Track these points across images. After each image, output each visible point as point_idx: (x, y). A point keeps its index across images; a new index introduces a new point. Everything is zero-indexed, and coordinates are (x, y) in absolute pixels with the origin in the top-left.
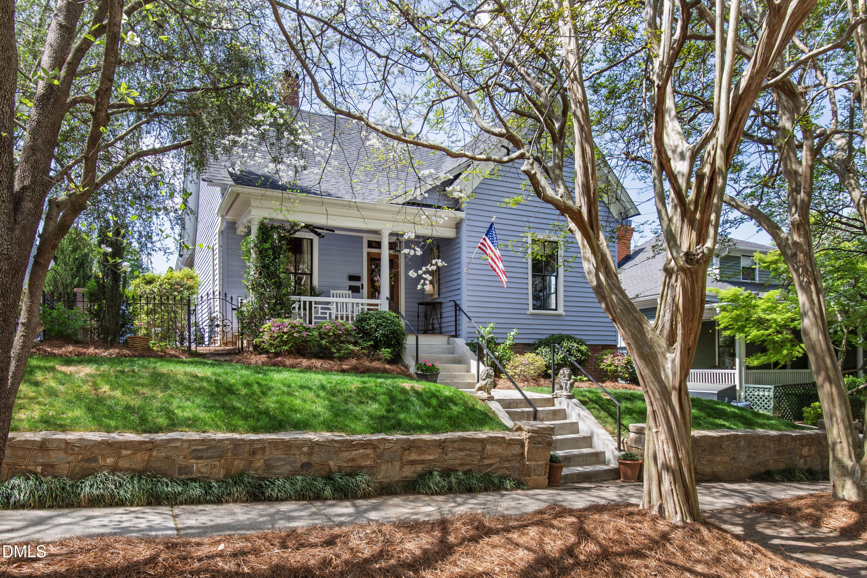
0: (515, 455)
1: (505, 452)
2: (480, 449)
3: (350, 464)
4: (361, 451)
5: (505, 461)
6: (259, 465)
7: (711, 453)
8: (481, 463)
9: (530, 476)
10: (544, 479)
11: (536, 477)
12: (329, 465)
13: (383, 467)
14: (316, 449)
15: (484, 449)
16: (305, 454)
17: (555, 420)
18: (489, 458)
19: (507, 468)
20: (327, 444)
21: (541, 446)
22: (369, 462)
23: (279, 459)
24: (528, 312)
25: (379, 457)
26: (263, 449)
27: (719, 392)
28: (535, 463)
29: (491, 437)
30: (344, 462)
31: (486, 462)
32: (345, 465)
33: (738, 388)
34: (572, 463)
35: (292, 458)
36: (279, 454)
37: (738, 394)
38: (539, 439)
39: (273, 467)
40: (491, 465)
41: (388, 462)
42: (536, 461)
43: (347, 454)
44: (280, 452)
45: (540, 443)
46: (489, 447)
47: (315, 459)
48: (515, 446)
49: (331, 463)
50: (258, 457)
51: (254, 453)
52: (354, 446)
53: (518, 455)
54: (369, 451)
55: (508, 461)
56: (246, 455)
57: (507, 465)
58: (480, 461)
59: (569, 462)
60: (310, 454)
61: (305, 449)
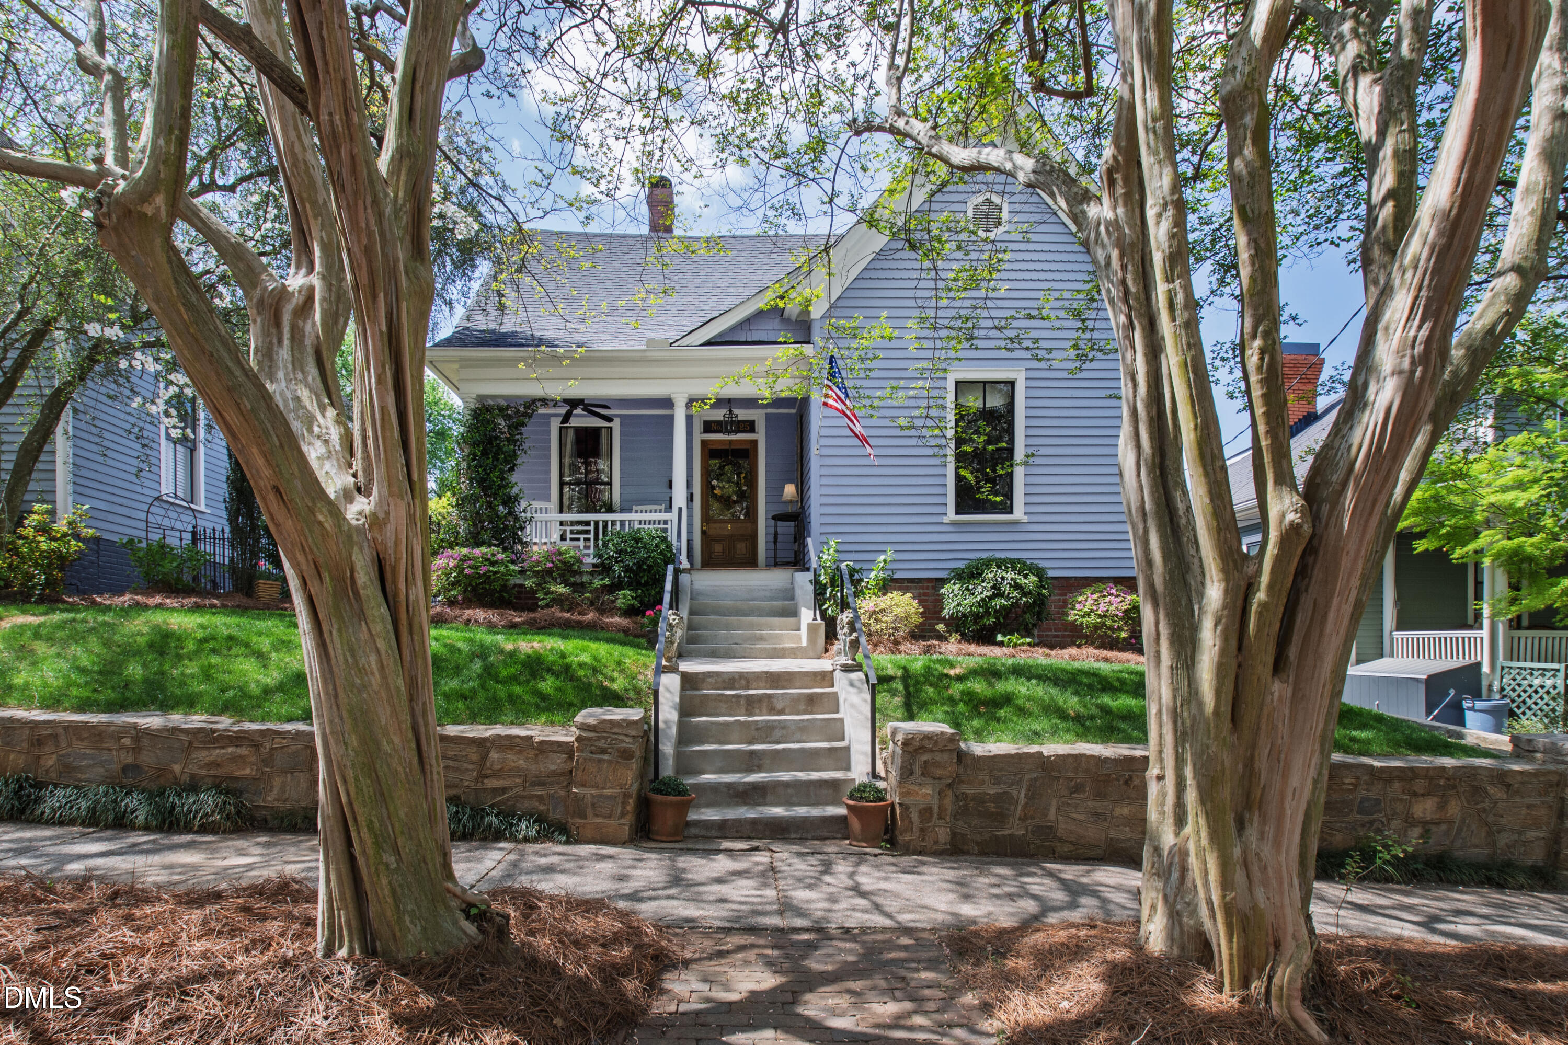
0: (554, 774)
1: (533, 767)
2: (475, 757)
3: (212, 772)
4: (230, 750)
5: (533, 784)
6: (50, 763)
7: (1099, 795)
8: (479, 786)
9: (585, 817)
10: (625, 825)
11: (598, 820)
12: (172, 771)
13: (277, 782)
14: (145, 742)
15: (485, 757)
16: (127, 749)
17: (811, 713)
18: (496, 775)
19: (540, 798)
20: (166, 734)
21: (606, 757)
22: (248, 771)
23: (84, 756)
24: (946, 520)
25: (265, 762)
26: (55, 737)
27: (1430, 677)
28: (594, 792)
29: (499, 736)
30: (201, 768)
31: (491, 783)
32: (204, 772)
33: (1486, 669)
34: (769, 798)
35: (105, 756)
36: (83, 748)
37: (1485, 683)
38: (602, 744)
39: (75, 769)
40: (504, 790)
41: (284, 772)
42: (597, 787)
43: (204, 753)
44: (85, 744)
45: (603, 751)
46: (494, 755)
47: (147, 758)
48: (556, 756)
49: (177, 768)
50: (47, 749)
51: (39, 742)
52: (216, 740)
53: (562, 774)
54: (243, 751)
55: (543, 784)
56: (25, 745)
57: (538, 791)
58: (477, 781)
59: (764, 796)
60: (136, 749)
61: (127, 741)
